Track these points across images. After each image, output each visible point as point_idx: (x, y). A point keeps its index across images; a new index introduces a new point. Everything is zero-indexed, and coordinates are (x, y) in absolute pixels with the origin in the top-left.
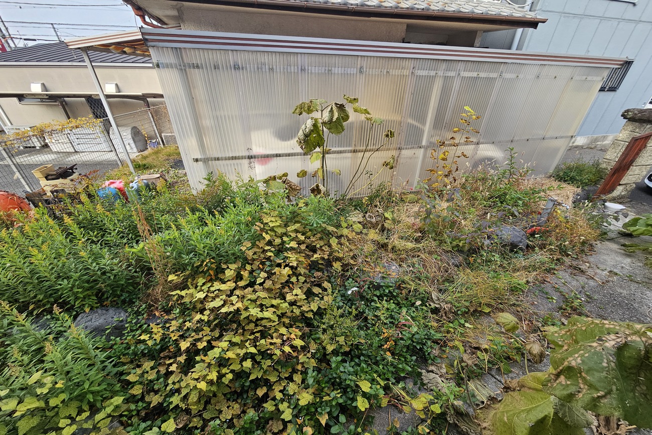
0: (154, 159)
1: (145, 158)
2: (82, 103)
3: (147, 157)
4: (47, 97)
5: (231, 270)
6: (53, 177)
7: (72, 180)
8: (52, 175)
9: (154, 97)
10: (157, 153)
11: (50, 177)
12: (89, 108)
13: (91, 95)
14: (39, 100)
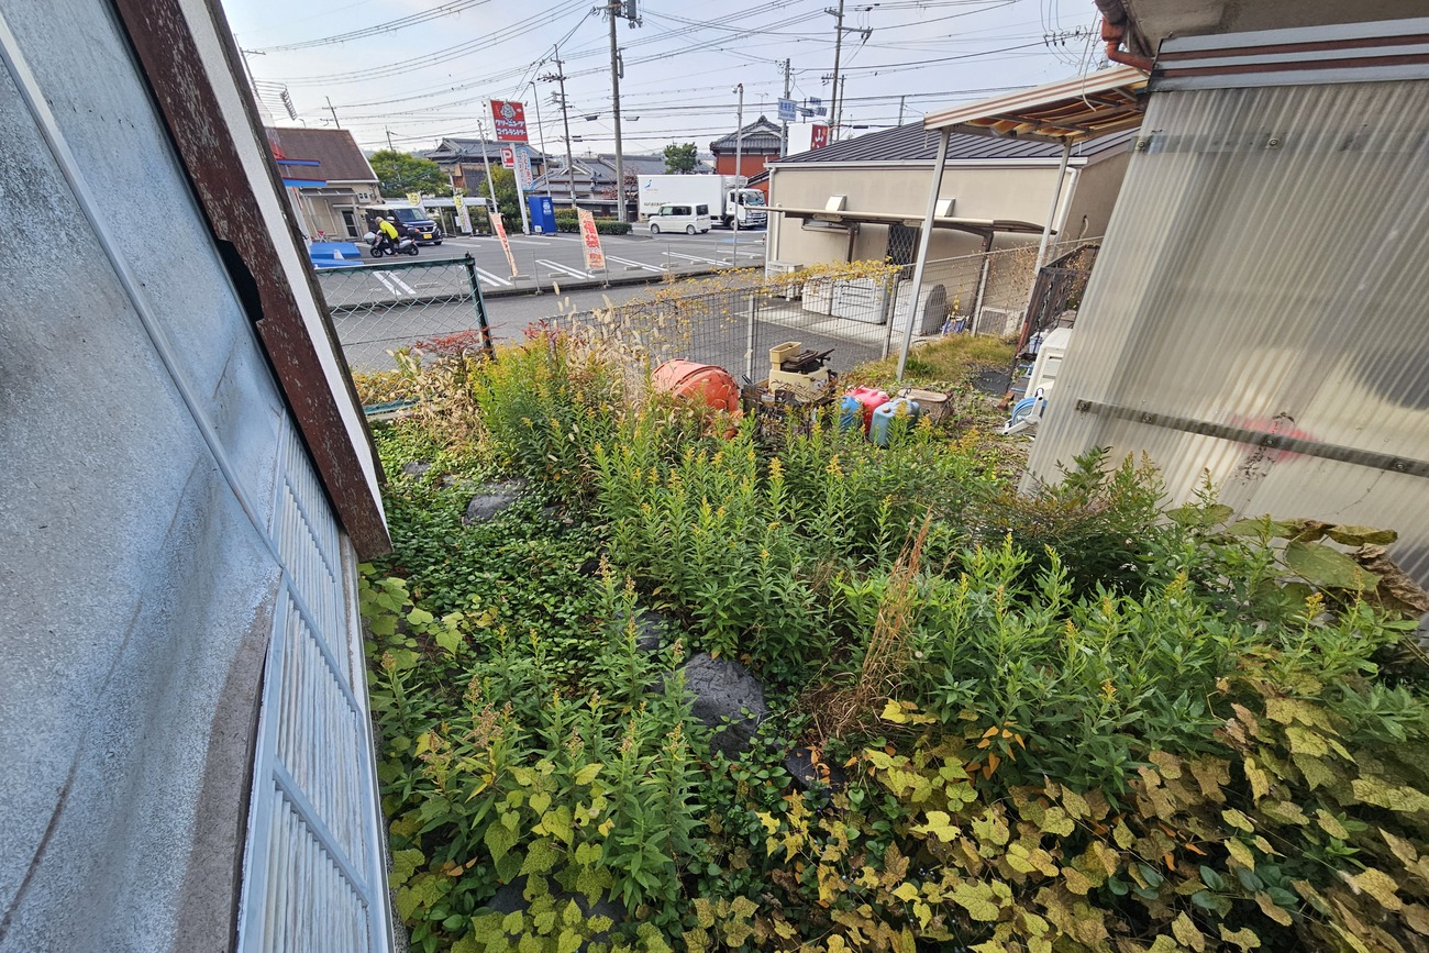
0: (945, 357)
1: (930, 350)
2: (881, 232)
3: (935, 350)
4: (839, 220)
5: (1068, 815)
6: (792, 366)
7: (812, 380)
8: (791, 363)
9: (1010, 230)
10: (956, 345)
11: (787, 366)
12: (887, 242)
13: (903, 219)
14: (827, 224)
